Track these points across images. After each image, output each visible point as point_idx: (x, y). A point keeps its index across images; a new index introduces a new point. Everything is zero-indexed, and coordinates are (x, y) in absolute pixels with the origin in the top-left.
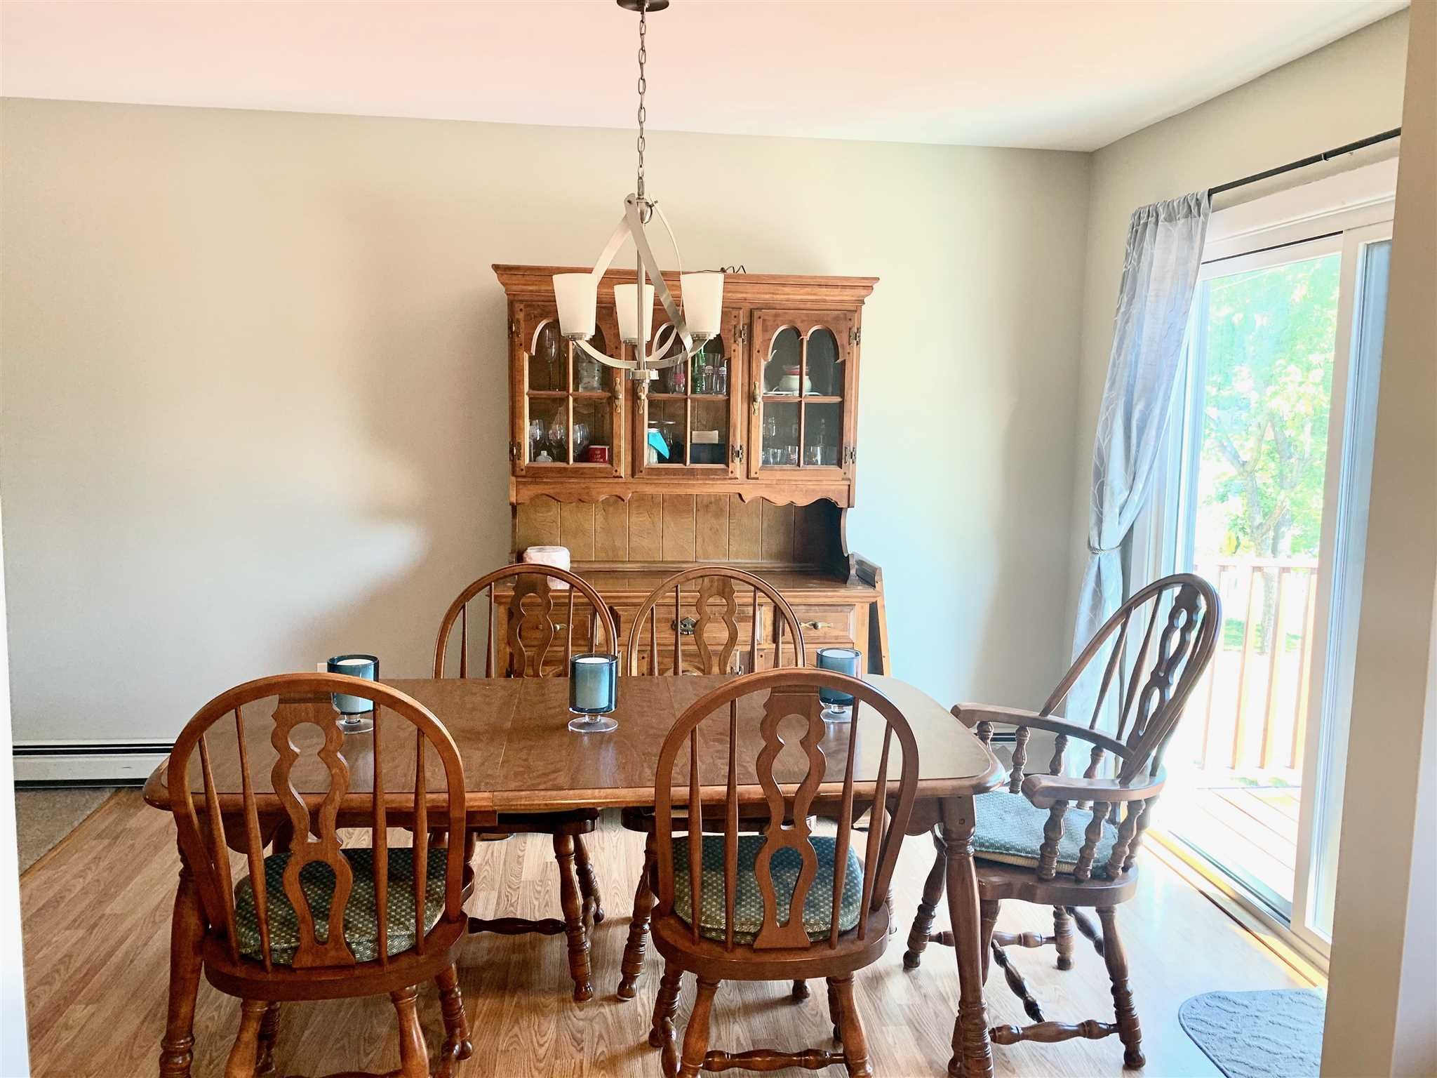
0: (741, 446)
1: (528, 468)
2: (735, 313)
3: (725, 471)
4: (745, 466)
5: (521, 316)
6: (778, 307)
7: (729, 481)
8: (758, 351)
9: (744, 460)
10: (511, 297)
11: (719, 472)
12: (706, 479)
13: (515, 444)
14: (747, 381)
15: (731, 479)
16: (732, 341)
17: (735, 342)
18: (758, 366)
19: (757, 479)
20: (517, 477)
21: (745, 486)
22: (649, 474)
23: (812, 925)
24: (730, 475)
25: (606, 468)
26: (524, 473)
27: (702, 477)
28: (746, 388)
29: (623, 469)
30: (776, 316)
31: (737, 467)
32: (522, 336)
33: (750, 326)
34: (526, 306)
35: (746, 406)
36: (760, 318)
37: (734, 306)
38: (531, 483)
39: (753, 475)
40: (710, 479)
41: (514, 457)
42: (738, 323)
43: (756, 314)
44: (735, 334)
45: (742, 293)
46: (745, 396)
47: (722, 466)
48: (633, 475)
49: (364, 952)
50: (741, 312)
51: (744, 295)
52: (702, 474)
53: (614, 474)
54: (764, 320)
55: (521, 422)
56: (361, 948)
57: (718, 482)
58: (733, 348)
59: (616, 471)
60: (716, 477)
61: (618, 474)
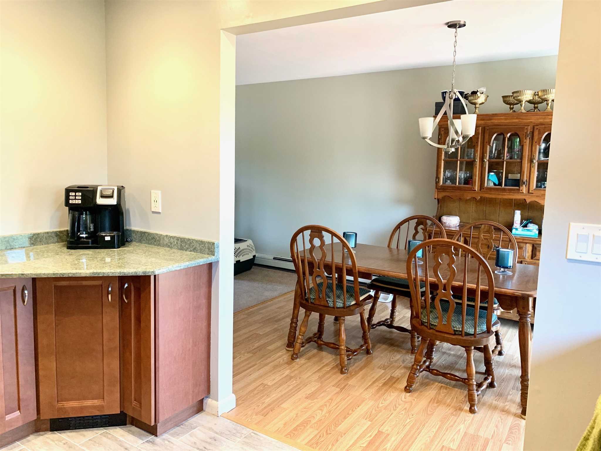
0: (526, 180)
1: (441, 186)
2: (526, 127)
3: (519, 190)
4: (528, 189)
5: (443, 133)
6: (546, 124)
7: (520, 194)
8: (536, 142)
9: (527, 186)
10: (440, 126)
11: (515, 190)
12: (510, 193)
13: (438, 177)
14: (530, 154)
15: (521, 193)
16: (524, 139)
17: (525, 139)
18: (536, 149)
19: (533, 193)
20: (438, 189)
21: (527, 196)
22: (486, 190)
23: (457, 328)
24: (521, 191)
25: (470, 187)
26: (440, 188)
27: (508, 192)
28: (530, 157)
29: (477, 188)
30: (545, 127)
31: (524, 189)
32: (442, 139)
33: (533, 133)
34: (445, 129)
35: (529, 164)
36: (537, 129)
37: (526, 124)
38: (442, 191)
39: (531, 192)
40: (512, 193)
41: (437, 183)
42: (527, 131)
43: (536, 127)
44: (526, 136)
45: (529, 119)
46: (529, 159)
47: (517, 188)
48: (480, 190)
49: (331, 304)
50: (529, 127)
51: (531, 120)
52: (508, 191)
53: (473, 189)
54: (539, 130)
55: (440, 170)
56: (330, 303)
57: (515, 194)
58: (524, 142)
59: (474, 188)
60: (514, 192)
61: (474, 189)
